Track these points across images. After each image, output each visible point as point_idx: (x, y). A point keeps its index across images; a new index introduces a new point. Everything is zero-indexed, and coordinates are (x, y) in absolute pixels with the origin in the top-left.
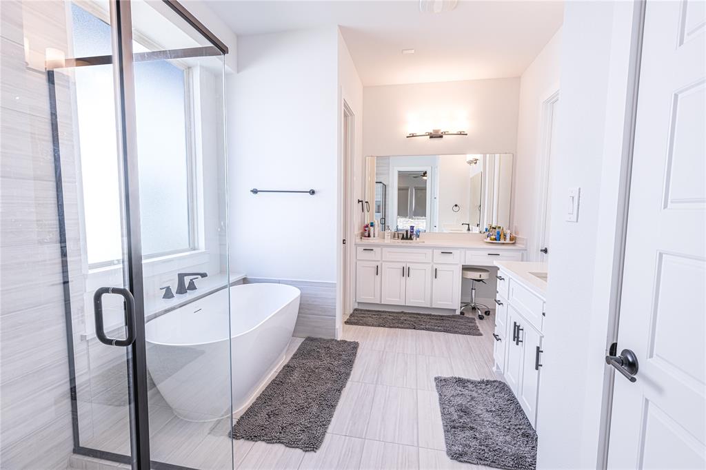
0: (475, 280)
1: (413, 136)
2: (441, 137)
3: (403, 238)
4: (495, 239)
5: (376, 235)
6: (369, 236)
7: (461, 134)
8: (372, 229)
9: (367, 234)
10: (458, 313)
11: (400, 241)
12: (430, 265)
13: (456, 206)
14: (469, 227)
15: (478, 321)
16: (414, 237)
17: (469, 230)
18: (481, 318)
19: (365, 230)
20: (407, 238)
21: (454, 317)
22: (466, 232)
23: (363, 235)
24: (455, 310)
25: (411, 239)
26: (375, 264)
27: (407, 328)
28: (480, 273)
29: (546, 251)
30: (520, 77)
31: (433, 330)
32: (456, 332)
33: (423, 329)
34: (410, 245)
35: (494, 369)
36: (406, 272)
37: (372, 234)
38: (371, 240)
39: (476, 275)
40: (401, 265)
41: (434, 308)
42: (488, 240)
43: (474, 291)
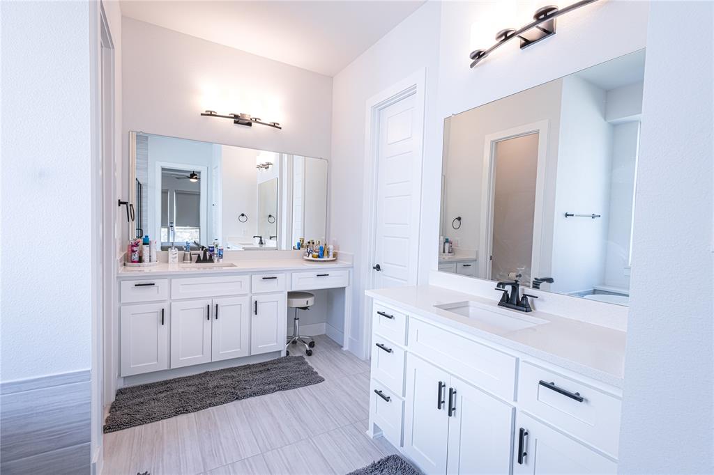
0: (300, 308)
1: (211, 115)
2: (249, 124)
3: (199, 261)
4: (319, 257)
5: (154, 258)
6: (140, 260)
7: (274, 126)
8: (146, 248)
9: (136, 257)
10: (283, 354)
11: (194, 264)
12: (248, 298)
13: (243, 215)
14: (261, 240)
15: (307, 359)
16: (215, 258)
17: (261, 243)
18: (309, 353)
19: (133, 251)
20: (205, 260)
21: (279, 361)
22: (258, 246)
23: (127, 260)
24: (280, 351)
25: (211, 260)
26: (158, 307)
27: (226, 402)
28: (307, 299)
29: (378, 268)
30: (332, 78)
31: (264, 392)
32: (294, 387)
33: (251, 396)
34: (212, 271)
35: (370, 433)
36: (212, 312)
37: (146, 257)
38: (146, 268)
39: (301, 302)
40: (204, 304)
41: (254, 356)
42: (310, 257)
43: (297, 321)
